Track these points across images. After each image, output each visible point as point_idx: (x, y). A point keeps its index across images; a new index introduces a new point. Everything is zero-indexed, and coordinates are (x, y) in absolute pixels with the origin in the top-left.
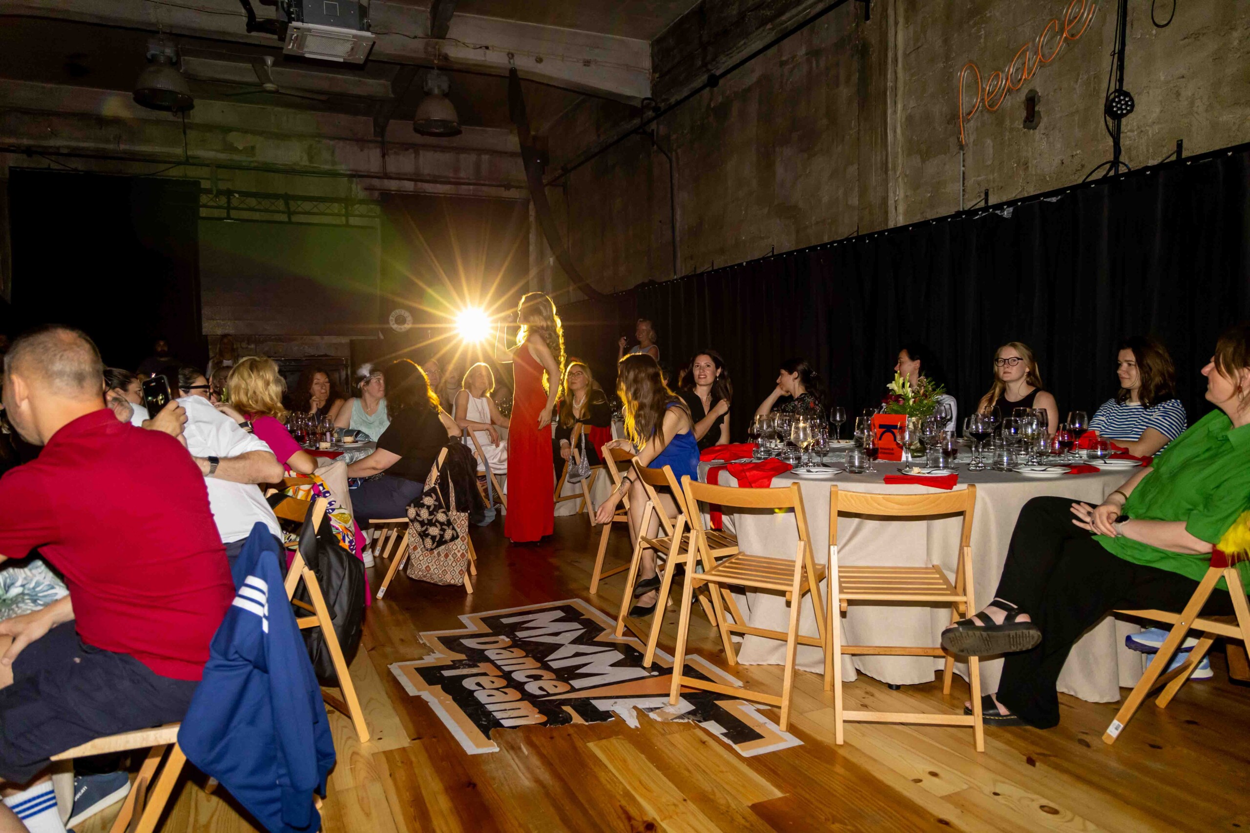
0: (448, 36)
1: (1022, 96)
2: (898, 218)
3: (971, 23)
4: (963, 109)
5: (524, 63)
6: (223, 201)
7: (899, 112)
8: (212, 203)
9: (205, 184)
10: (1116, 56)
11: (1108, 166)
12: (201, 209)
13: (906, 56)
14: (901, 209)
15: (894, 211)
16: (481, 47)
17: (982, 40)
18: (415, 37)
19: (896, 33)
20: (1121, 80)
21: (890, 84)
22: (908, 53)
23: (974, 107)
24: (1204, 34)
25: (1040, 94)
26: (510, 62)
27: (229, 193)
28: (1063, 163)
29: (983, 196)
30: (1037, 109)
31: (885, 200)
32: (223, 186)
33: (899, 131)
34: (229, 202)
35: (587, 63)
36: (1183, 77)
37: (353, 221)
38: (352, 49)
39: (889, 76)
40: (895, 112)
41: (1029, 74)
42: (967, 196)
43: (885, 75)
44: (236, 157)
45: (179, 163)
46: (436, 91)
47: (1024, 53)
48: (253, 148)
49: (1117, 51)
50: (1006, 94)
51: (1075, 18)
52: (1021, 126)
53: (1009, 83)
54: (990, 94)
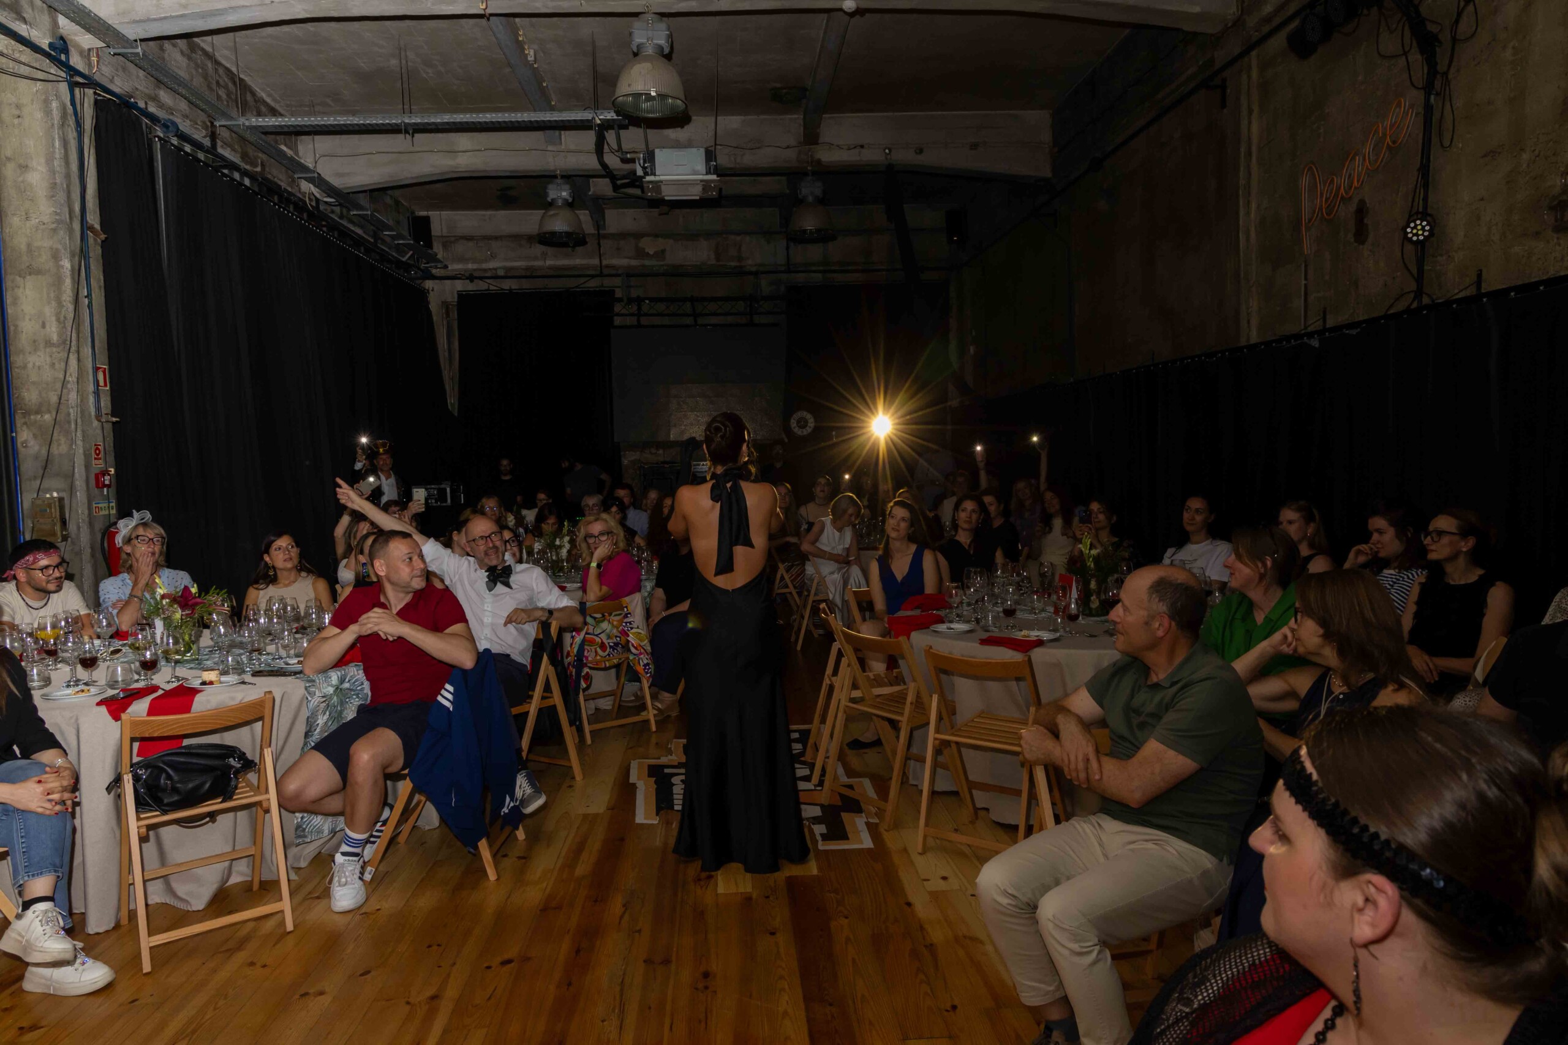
0: (821, 140)
1: (1353, 207)
2: (1252, 335)
3: (1313, 118)
4: (1305, 215)
5: (904, 156)
6: (634, 308)
7: (1252, 213)
8: (624, 311)
9: (619, 294)
11: (1412, 295)
12: (615, 318)
13: (1260, 149)
14: (1255, 321)
15: (1246, 326)
16: (855, 147)
17: (1322, 139)
18: (788, 147)
19: (1250, 123)
20: (1425, 199)
21: (1242, 182)
22: (1261, 147)
23: (1314, 213)
24: (1500, 153)
25: (1368, 204)
26: (886, 158)
27: (639, 300)
28: (1386, 285)
29: (1322, 315)
30: (1365, 221)
31: (1238, 312)
32: (634, 293)
33: (1253, 234)
34: (639, 309)
35: (974, 146)
36: (1482, 199)
37: (757, 319)
38: (703, 189)
39: (1241, 174)
40: (1248, 213)
41: (1358, 181)
42: (1307, 316)
43: (1239, 171)
44: (647, 262)
45: (593, 276)
46: (810, 199)
47: (1353, 159)
48: (663, 251)
50: (1339, 202)
51: (1395, 122)
52: (1352, 240)
53: (1342, 190)
54: (1327, 200)
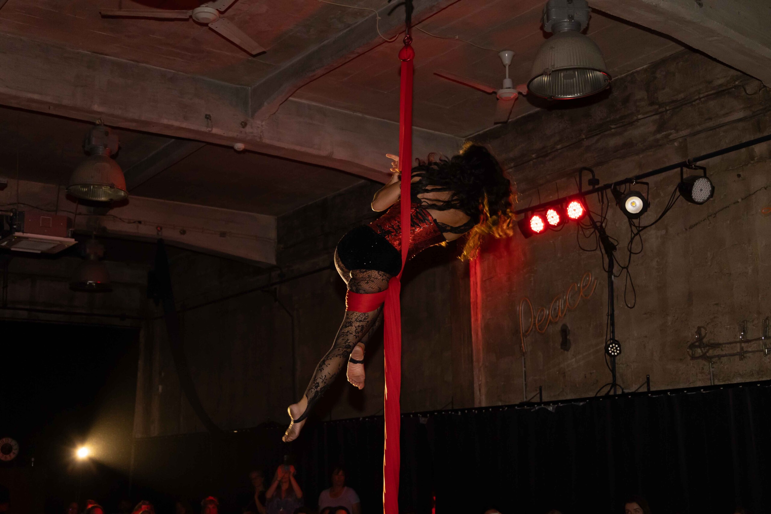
0: (107, 213)
1: (558, 328)
2: (482, 401)
3: (525, 270)
4: (523, 328)
5: (171, 235)
7: (479, 320)
10: (609, 317)
11: (611, 385)
13: (483, 282)
14: (483, 390)
15: (478, 393)
16: (134, 222)
17: (532, 284)
18: (80, 214)
20: (613, 332)
21: (472, 300)
22: (484, 279)
23: (529, 327)
24: (654, 314)
25: (569, 328)
26: (158, 234)
28: (586, 377)
29: (538, 392)
30: (568, 337)
31: (472, 383)
35: (223, 234)
36: (646, 337)
38: (53, 247)
39: (471, 294)
40: (477, 320)
41: (562, 313)
42: (528, 389)
43: (469, 293)
47: (557, 301)
49: (610, 314)
50: (549, 324)
51: (586, 285)
52: (559, 347)
53: (550, 316)
54: (539, 321)
